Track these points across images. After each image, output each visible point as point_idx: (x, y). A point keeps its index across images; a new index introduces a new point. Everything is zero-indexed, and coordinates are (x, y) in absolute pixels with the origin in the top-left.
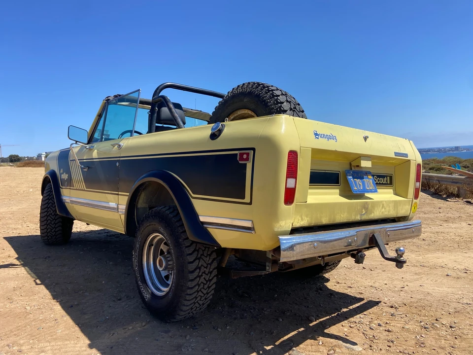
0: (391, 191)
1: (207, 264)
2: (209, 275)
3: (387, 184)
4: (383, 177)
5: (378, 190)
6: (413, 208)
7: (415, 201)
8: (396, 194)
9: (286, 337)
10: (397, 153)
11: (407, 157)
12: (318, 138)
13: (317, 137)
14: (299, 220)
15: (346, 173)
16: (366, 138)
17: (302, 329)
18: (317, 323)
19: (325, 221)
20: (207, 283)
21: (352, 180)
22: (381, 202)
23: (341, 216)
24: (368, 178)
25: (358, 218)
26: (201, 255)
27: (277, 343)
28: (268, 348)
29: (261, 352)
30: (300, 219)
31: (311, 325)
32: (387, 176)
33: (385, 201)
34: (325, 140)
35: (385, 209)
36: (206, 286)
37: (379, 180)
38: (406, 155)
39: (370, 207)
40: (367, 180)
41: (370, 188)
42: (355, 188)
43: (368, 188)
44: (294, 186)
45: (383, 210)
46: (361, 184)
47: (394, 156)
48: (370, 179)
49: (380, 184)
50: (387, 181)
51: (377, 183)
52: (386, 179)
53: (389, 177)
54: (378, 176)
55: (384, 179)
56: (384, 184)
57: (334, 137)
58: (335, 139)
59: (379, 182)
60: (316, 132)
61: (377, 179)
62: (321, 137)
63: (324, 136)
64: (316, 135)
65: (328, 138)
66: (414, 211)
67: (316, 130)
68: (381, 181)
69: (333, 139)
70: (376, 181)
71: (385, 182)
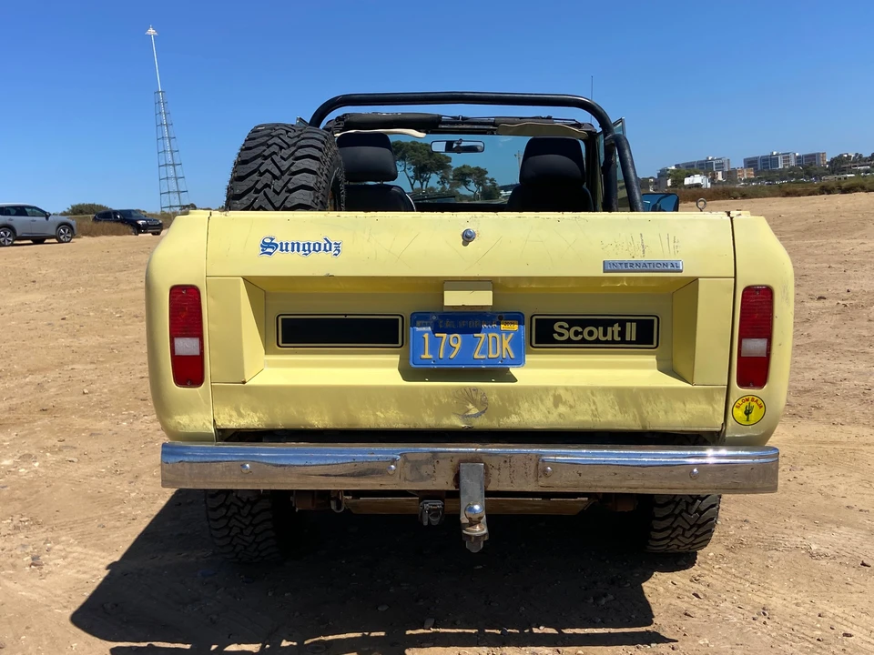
0: (652, 359)
3: (623, 341)
4: (605, 323)
5: (529, 358)
6: (739, 413)
7: (740, 392)
8: (669, 369)
9: (330, 637)
10: (613, 264)
11: (681, 271)
12: (270, 254)
13: (269, 250)
14: (231, 416)
15: (419, 318)
16: (467, 238)
19: (318, 421)
21: (426, 336)
22: (556, 388)
23: (375, 414)
24: (500, 332)
25: (457, 422)
27: (308, 641)
29: (268, 646)
30: (234, 413)
31: (408, 632)
32: (623, 324)
33: (566, 389)
35: (571, 407)
37: (576, 333)
38: (675, 267)
39: (493, 398)
40: (491, 335)
41: (491, 356)
42: (427, 356)
43: (483, 357)
44: (197, 353)
45: (562, 409)
46: (458, 346)
47: (600, 273)
48: (508, 333)
49: (583, 341)
50: (622, 334)
51: (569, 341)
52: (617, 328)
53: (634, 324)
54: (572, 323)
55: (609, 329)
56: (607, 342)
57: (333, 246)
58: (333, 249)
59: (580, 337)
60: (272, 239)
61: (568, 329)
62: (282, 250)
63: (296, 246)
64: (268, 246)
65: (308, 248)
66: (748, 420)
67: (272, 235)
68: (591, 333)
69: (325, 250)
70: (561, 335)
71: (609, 338)
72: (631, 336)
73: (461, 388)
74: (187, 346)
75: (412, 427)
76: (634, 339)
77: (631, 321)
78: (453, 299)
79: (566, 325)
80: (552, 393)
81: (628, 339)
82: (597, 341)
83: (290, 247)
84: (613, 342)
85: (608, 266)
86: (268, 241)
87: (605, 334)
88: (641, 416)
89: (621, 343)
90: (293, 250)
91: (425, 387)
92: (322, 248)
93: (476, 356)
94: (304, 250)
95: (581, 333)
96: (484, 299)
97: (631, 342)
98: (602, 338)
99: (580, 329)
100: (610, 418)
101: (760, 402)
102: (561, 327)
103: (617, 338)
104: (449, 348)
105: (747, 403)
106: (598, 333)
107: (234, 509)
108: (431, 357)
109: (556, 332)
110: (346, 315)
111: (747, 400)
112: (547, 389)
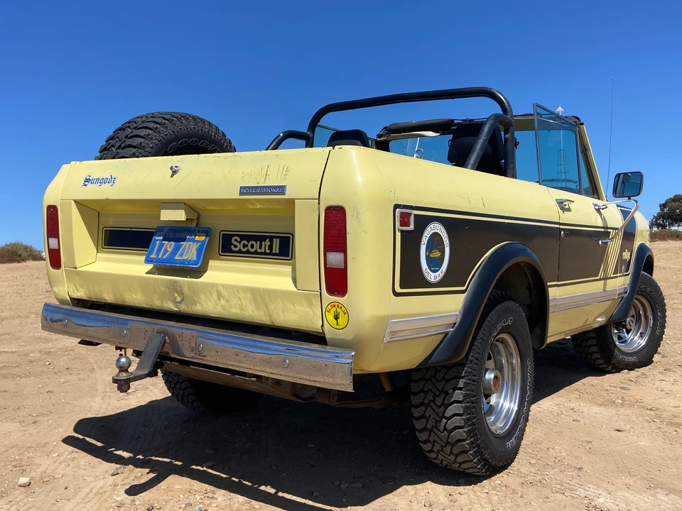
0: (290, 269)
3: (271, 254)
4: (261, 239)
6: (330, 317)
13: (86, 183)
17: (180, 463)
21: (158, 242)
22: (217, 285)
23: (132, 296)
31: (194, 467)
32: (271, 238)
33: (223, 286)
35: (227, 301)
37: (245, 246)
38: (281, 190)
41: (184, 258)
42: (153, 256)
43: (180, 258)
44: (57, 248)
45: (223, 302)
46: (170, 250)
48: (198, 241)
49: (248, 252)
50: (271, 247)
51: (240, 251)
52: (268, 243)
53: (278, 240)
54: (243, 237)
55: (263, 243)
56: (261, 253)
57: (113, 180)
58: (112, 182)
59: (246, 249)
60: (90, 177)
61: (240, 242)
63: (98, 181)
64: (87, 181)
65: (102, 182)
66: (337, 324)
68: (252, 246)
69: (109, 182)
70: (236, 246)
71: (263, 250)
72: (276, 249)
73: (170, 280)
74: (53, 243)
75: (150, 307)
76: (277, 252)
77: (276, 237)
78: (165, 215)
79: (239, 240)
81: (274, 252)
82: (256, 253)
83: (95, 182)
84: (265, 253)
86: (88, 178)
87: (261, 248)
88: (269, 313)
89: (268, 255)
93: (176, 258)
94: (100, 183)
95: (247, 246)
96: (179, 215)
97: (275, 254)
98: (259, 251)
99: (246, 243)
100: (250, 312)
101: (343, 309)
102: (236, 240)
103: (268, 251)
104: (165, 252)
105: (334, 309)
106: (257, 245)
108: (156, 257)
109: (233, 244)
110: (131, 228)
111: (334, 306)
112: (212, 285)
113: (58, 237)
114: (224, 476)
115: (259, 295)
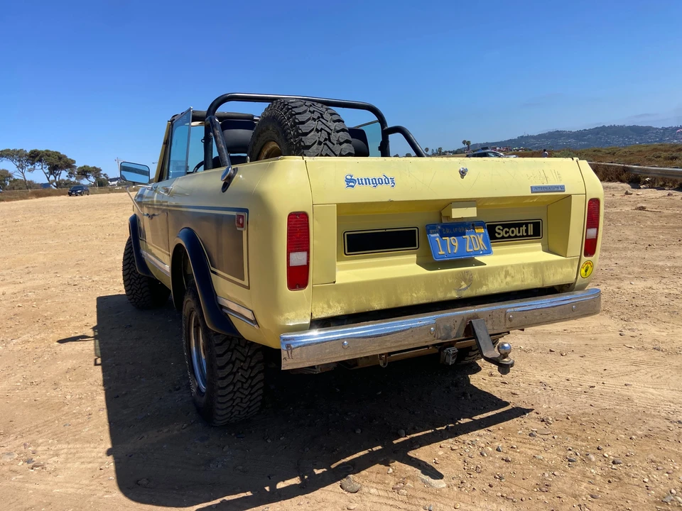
0: (539, 245)
1: (246, 357)
2: (250, 370)
3: (527, 236)
4: (519, 225)
5: (494, 249)
6: (583, 271)
7: (584, 259)
8: (548, 250)
9: (348, 459)
10: (536, 188)
11: (564, 191)
12: (353, 186)
13: (351, 184)
14: (323, 308)
15: (430, 228)
16: (463, 173)
17: (380, 447)
18: (405, 440)
19: (377, 305)
20: (246, 382)
21: (437, 239)
22: (506, 266)
23: (412, 295)
24: (475, 233)
25: (454, 295)
26: (236, 345)
27: (333, 467)
28: (317, 472)
29: (306, 477)
30: (325, 306)
31: (395, 442)
32: (527, 224)
33: (512, 266)
34: (369, 188)
35: (512, 277)
36: (246, 386)
37: (506, 232)
38: (562, 188)
39: (476, 277)
40: (472, 236)
41: (475, 249)
42: (441, 252)
43: (471, 250)
44: (304, 263)
45: (509, 279)
46: (456, 244)
47: (529, 193)
48: (480, 234)
49: (510, 237)
50: (527, 231)
51: (503, 237)
52: (524, 228)
53: (532, 225)
54: (504, 226)
55: (521, 229)
56: (520, 237)
57: (390, 180)
58: (390, 182)
59: (508, 235)
60: (352, 176)
61: (502, 230)
62: (359, 184)
63: (367, 181)
64: (350, 181)
65: (376, 182)
66: (586, 275)
67: (352, 173)
68: (513, 232)
69: (386, 183)
70: (499, 234)
71: (521, 234)
72: (531, 232)
74: (298, 259)
75: (430, 301)
76: (532, 234)
77: (530, 223)
78: (457, 213)
79: (501, 228)
80: (504, 269)
81: (529, 234)
82: (516, 236)
83: (364, 182)
84: (523, 236)
85: (534, 189)
86: (349, 177)
87: (519, 232)
88: (543, 278)
89: (526, 237)
90: (366, 184)
91: (441, 273)
92: (384, 182)
93: (468, 250)
94: (373, 183)
95: (508, 232)
96: (470, 213)
97: (531, 236)
98: (518, 235)
99: (508, 230)
100: (529, 281)
101: (591, 264)
102: (499, 229)
103: (525, 234)
104: (452, 246)
105: (586, 265)
106: (516, 231)
107: (239, 385)
108: (444, 253)
109: (496, 232)
110: (386, 229)
111: (587, 263)
112: (502, 267)
113: (308, 251)
114: (430, 431)
115: (538, 267)
